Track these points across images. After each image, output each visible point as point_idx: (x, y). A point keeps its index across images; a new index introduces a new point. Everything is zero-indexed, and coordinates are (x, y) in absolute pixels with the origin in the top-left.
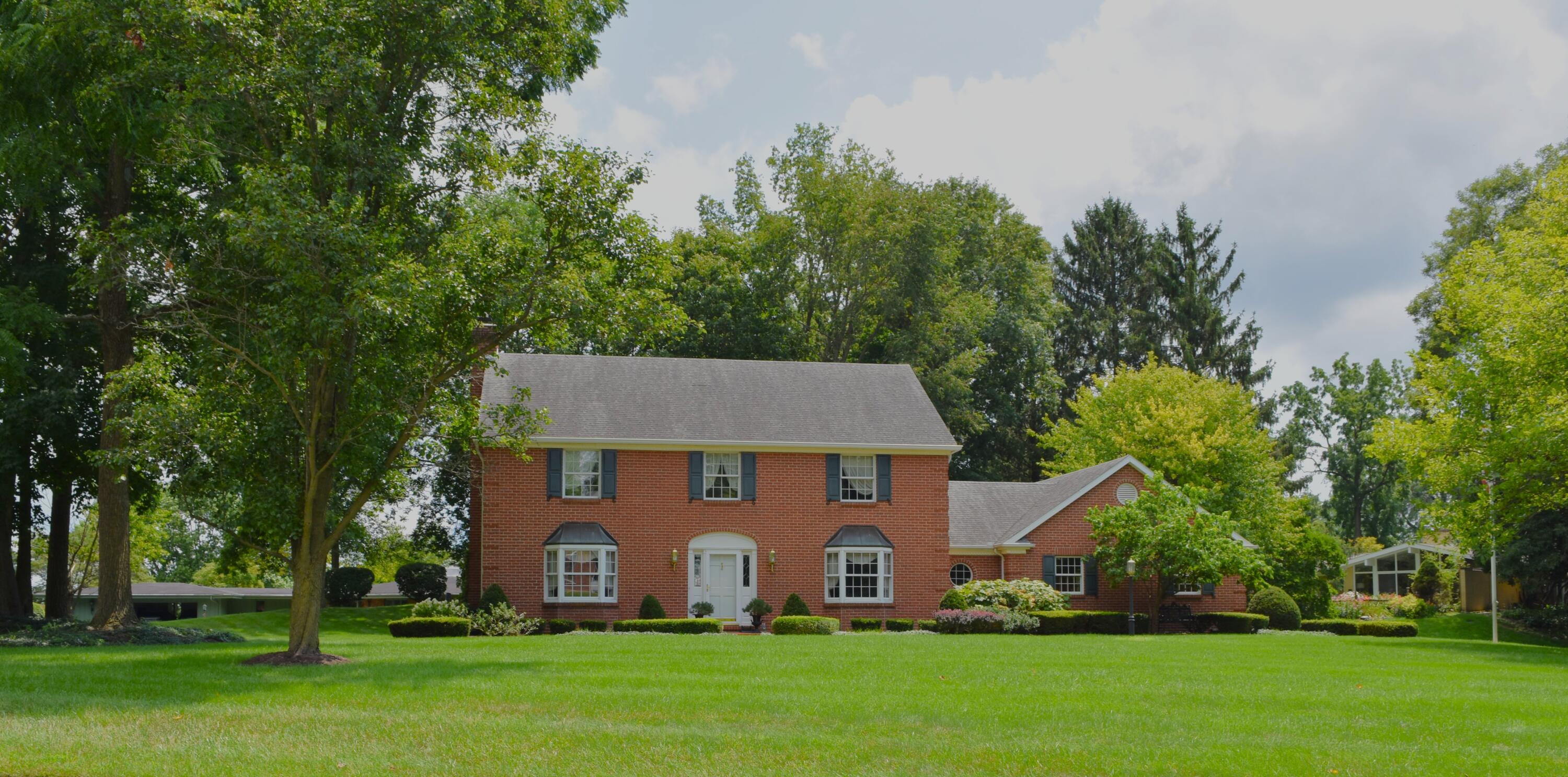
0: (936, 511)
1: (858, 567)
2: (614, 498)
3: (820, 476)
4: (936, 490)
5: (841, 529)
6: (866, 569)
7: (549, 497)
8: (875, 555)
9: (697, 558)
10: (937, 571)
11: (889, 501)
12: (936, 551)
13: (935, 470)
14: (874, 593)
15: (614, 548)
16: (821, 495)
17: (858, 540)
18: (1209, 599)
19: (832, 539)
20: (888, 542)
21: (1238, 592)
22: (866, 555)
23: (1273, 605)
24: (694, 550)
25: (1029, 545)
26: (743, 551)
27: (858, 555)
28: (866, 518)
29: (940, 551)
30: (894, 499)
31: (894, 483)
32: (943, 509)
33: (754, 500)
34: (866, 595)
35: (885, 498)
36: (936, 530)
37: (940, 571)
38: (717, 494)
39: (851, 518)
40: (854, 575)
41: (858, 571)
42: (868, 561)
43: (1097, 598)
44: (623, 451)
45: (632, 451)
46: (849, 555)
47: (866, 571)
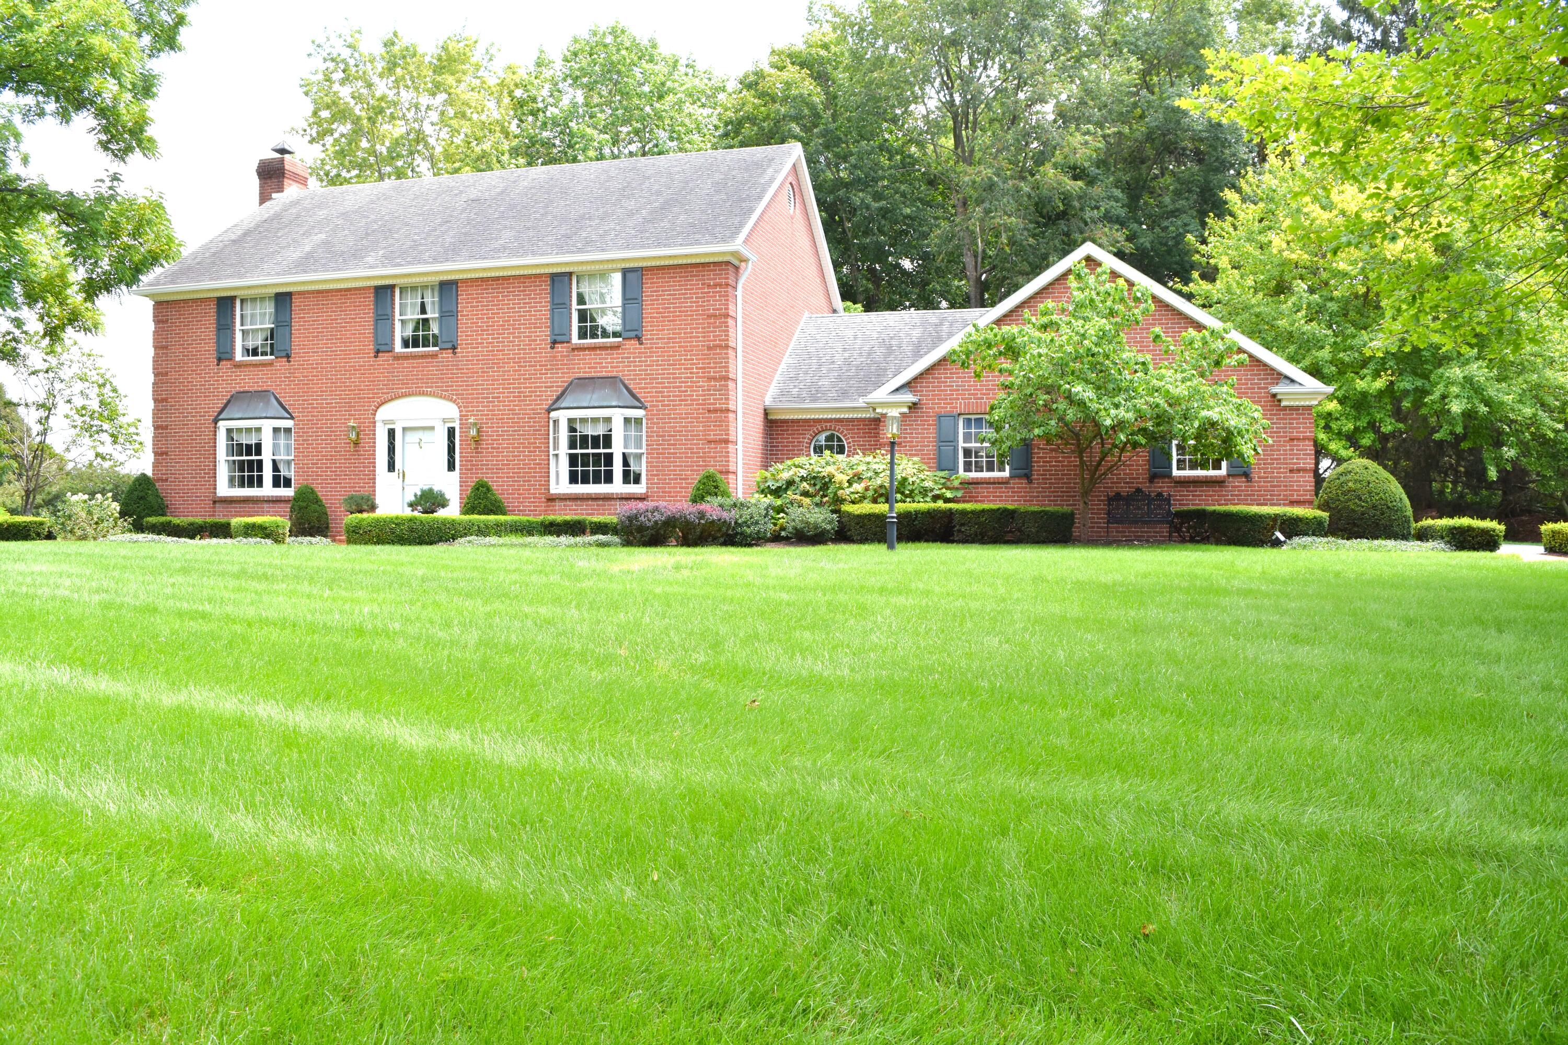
0: (709, 348)
1: (584, 438)
2: (288, 356)
3: (541, 307)
4: (709, 316)
5: (571, 383)
6: (596, 441)
7: (219, 360)
8: (608, 420)
9: (391, 433)
10: (710, 442)
11: (638, 338)
12: (709, 411)
13: (709, 286)
14: (609, 479)
15: (289, 423)
16: (544, 335)
17: (585, 400)
18: (1240, 482)
19: (558, 398)
20: (638, 400)
21: (1299, 470)
22: (595, 420)
23: (1344, 494)
24: (385, 422)
25: (909, 397)
26: (444, 421)
27: (583, 421)
28: (606, 365)
29: (716, 411)
30: (647, 335)
31: (648, 310)
32: (720, 346)
33: (454, 348)
34: (597, 481)
35: (633, 334)
36: (710, 379)
37: (715, 442)
38: (416, 345)
39: (586, 366)
40: (579, 451)
41: (584, 445)
42: (600, 431)
43: (1030, 481)
44: (300, 293)
45: (308, 292)
46: (571, 421)
47: (596, 445)
